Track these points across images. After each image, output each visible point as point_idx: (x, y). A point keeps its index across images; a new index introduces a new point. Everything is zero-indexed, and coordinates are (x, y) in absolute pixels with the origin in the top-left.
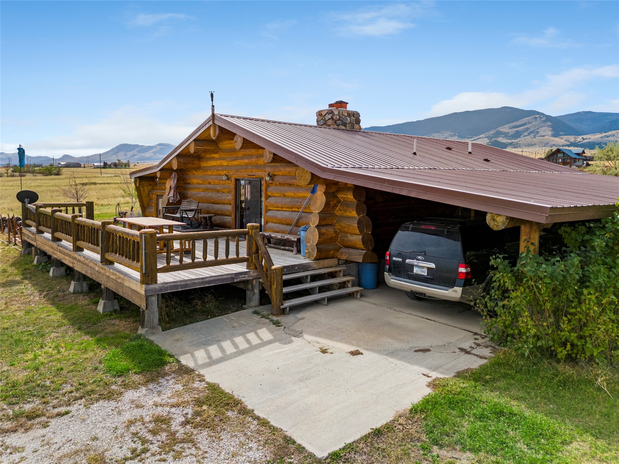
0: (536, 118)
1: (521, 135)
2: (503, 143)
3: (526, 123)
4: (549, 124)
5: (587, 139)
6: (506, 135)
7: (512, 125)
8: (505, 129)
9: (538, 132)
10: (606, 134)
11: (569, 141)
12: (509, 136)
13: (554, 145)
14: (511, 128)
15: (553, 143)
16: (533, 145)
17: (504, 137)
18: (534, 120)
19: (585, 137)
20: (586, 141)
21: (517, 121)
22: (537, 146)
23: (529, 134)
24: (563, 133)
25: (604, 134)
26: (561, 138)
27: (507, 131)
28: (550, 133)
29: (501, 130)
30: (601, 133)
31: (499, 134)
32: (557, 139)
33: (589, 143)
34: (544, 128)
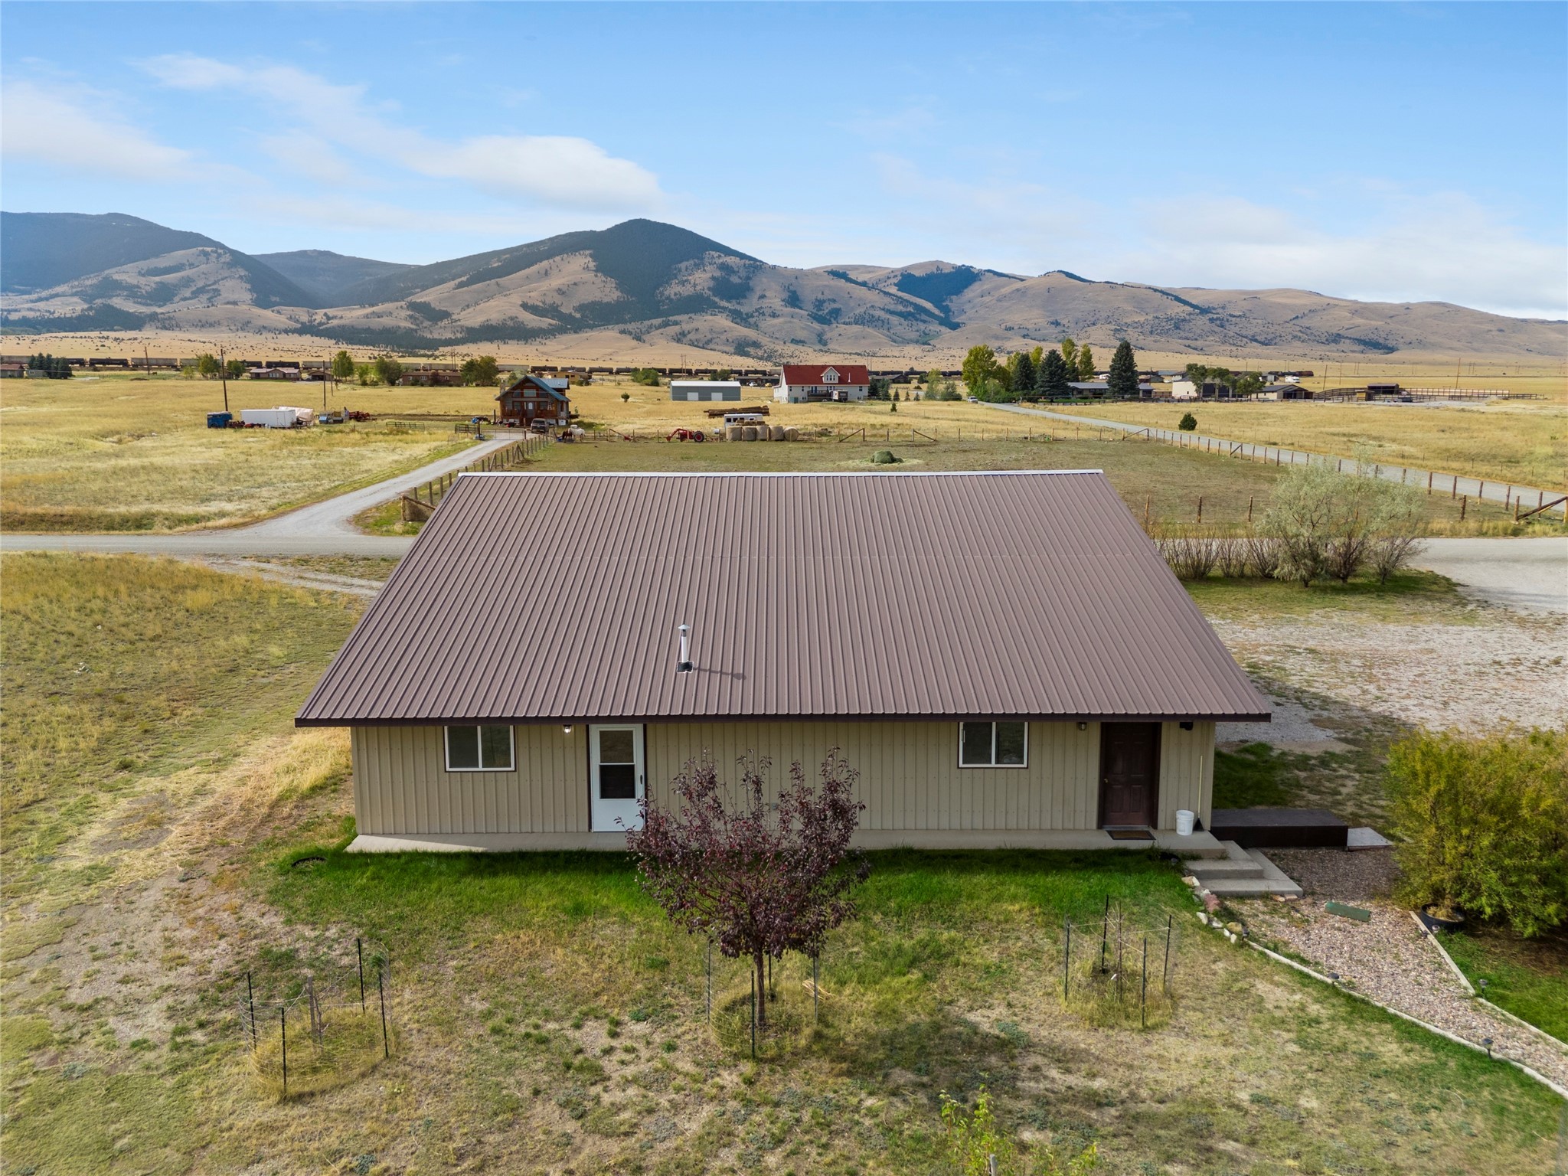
0: (206, 254)
1: (174, 295)
2: (128, 312)
3: (183, 265)
4: (243, 273)
5: (335, 317)
6: (132, 292)
7: (144, 265)
8: (127, 274)
9: (217, 292)
10: (375, 309)
11: (297, 321)
12: (142, 296)
13: (264, 327)
14: (143, 275)
15: (261, 323)
16: (211, 325)
17: (127, 298)
18: (202, 258)
19: (331, 312)
20: (334, 322)
21: (157, 256)
22: (223, 328)
23: (196, 294)
24: (278, 299)
25: (369, 310)
26: (279, 312)
27: (135, 282)
28: (248, 296)
29: (116, 277)
30: (363, 306)
31: (112, 287)
32: (268, 313)
33: (343, 327)
34: (229, 283)
